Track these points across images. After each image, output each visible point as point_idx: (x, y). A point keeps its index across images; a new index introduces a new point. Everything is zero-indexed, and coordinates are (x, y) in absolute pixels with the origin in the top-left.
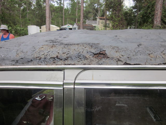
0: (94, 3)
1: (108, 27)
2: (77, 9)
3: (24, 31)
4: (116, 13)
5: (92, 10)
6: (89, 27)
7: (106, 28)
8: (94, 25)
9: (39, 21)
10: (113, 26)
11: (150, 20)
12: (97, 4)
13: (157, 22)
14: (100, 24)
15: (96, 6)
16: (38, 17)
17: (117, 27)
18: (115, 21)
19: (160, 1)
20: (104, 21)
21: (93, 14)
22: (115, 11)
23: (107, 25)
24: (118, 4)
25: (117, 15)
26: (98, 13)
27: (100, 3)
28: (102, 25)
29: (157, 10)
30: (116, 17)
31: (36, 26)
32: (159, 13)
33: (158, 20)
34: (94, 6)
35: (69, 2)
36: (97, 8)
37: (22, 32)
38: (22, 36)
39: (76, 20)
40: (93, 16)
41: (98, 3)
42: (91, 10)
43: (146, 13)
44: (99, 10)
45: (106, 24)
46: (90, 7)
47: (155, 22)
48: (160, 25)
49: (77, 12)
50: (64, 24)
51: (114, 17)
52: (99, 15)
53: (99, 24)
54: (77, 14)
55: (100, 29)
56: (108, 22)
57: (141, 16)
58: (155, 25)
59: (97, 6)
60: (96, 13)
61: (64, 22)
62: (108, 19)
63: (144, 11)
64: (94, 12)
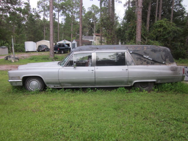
0: (89, 18)
1: (103, 43)
2: (72, 25)
3: (20, 47)
4: (109, 31)
5: (88, 24)
6: (87, 42)
7: (102, 44)
8: (90, 40)
9: (32, 36)
10: (107, 42)
11: (134, 37)
12: (93, 19)
13: (138, 39)
14: (97, 40)
15: (91, 20)
16: (31, 32)
17: (110, 43)
18: (109, 38)
19: (139, 24)
20: (99, 37)
21: (88, 29)
22: (108, 30)
23: (103, 41)
24: (110, 24)
25: (110, 33)
26: (94, 28)
27: (95, 17)
28: (98, 41)
29: (138, 31)
30: (109, 35)
31: (33, 42)
32: (139, 33)
33: (139, 38)
34: (89, 20)
35: (64, 18)
36: (92, 22)
37: (18, 48)
38: (18, 52)
39: (71, 35)
40: (88, 31)
41: (94, 17)
42: (86, 25)
43: (131, 32)
44: (94, 25)
45: (101, 40)
46: (85, 22)
47: (137, 39)
48: (141, 41)
49: (72, 27)
50: (59, 39)
51: (107, 34)
52: (95, 30)
53: (95, 40)
54: (72, 30)
55: (97, 44)
56: (103, 38)
57: (128, 34)
58: (137, 41)
59: (93, 21)
60: (92, 27)
61: (59, 37)
62: (103, 36)
63: (130, 30)
64: (90, 27)
